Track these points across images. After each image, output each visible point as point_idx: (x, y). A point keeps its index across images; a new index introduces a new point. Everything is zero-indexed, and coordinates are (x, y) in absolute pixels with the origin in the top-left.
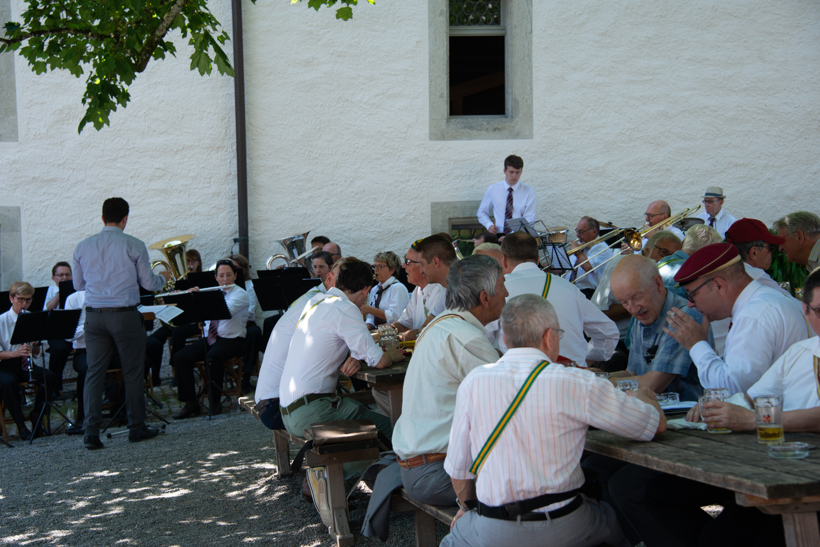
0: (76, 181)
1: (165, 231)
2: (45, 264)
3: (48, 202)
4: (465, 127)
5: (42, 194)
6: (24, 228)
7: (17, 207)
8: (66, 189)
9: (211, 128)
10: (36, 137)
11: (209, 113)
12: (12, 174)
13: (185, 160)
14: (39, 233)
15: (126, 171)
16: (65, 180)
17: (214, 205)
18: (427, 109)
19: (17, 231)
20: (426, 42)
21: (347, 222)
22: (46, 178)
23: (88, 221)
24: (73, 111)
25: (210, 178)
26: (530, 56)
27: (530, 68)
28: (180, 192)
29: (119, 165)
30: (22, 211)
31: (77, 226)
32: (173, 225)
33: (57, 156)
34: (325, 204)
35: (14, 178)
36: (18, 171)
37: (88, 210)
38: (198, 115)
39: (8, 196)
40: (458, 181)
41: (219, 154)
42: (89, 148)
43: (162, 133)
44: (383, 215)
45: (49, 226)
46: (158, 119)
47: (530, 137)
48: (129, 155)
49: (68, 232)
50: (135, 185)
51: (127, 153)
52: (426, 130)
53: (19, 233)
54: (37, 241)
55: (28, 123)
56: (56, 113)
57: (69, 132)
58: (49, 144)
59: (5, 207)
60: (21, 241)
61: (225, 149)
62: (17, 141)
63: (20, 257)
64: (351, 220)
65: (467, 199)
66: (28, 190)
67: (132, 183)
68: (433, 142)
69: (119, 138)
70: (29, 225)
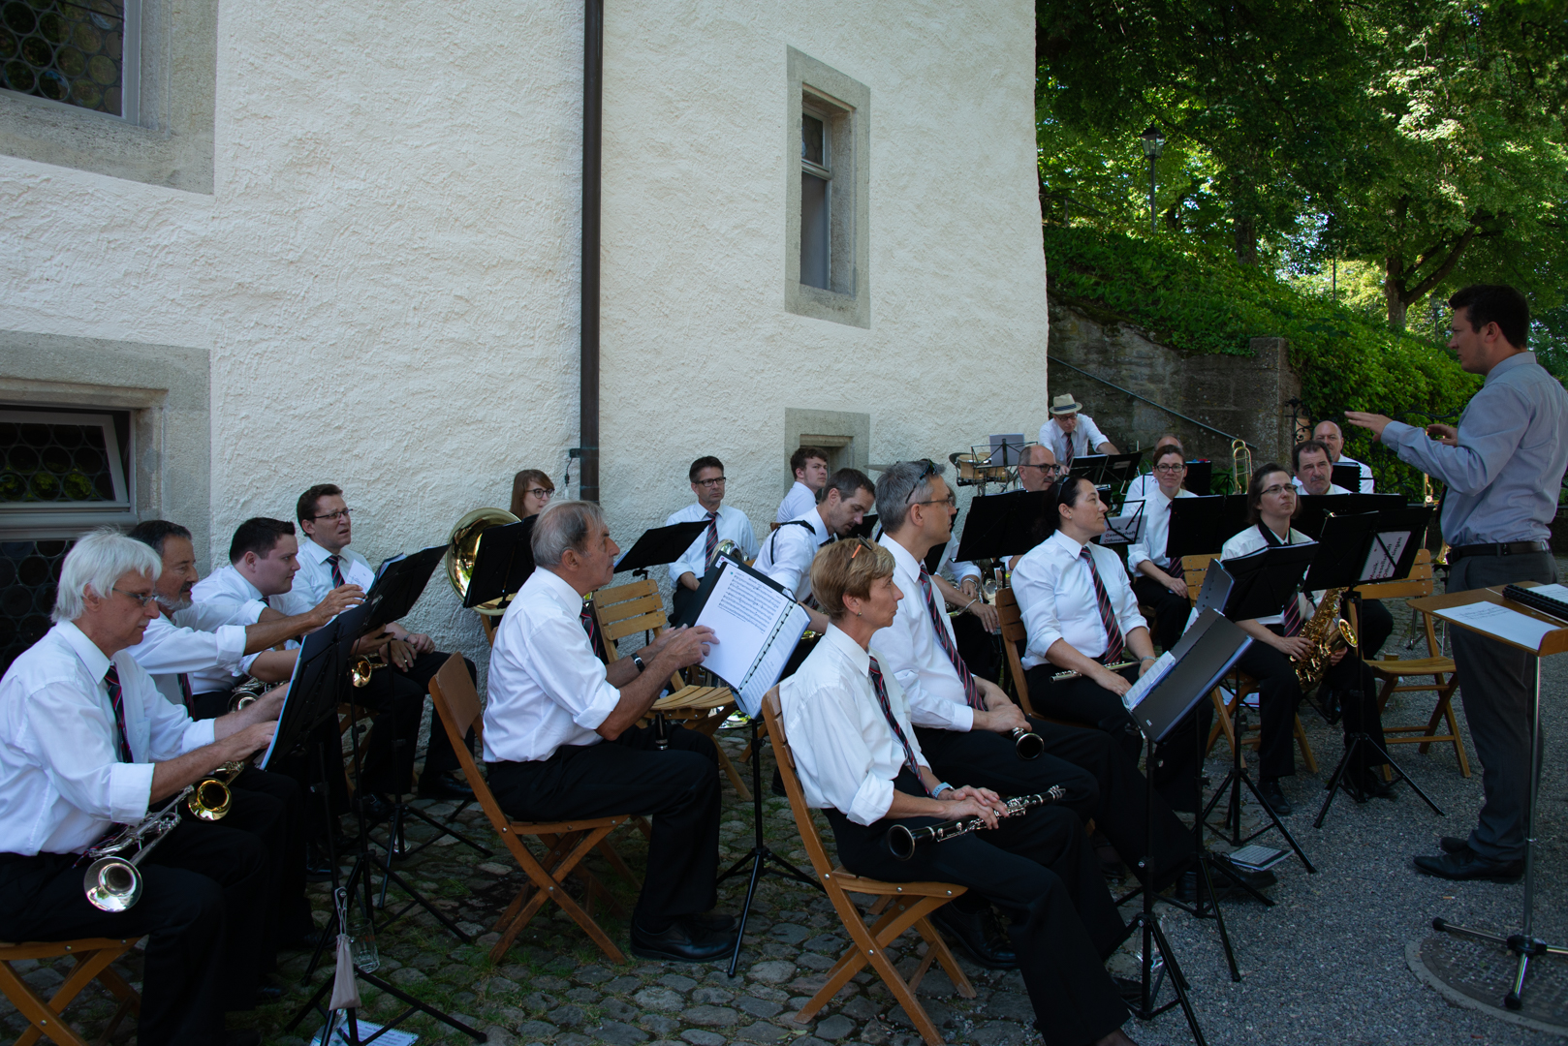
0: (319, 303)
1: (466, 427)
2: (254, 490)
3: (263, 346)
4: (815, 299)
5: (252, 324)
6: (216, 403)
7: (204, 350)
8: (301, 319)
9: (541, 232)
10: (249, 190)
11: (538, 204)
12: (196, 269)
13: (498, 287)
14: (247, 417)
15: (406, 295)
16: (300, 298)
17: (538, 383)
18: (784, 262)
19: (202, 409)
20: (785, 160)
21: (699, 431)
22: (263, 290)
23: (339, 396)
24: (322, 148)
25: (534, 329)
26: (867, 213)
27: (868, 229)
28: (491, 349)
29: (395, 280)
30: (213, 360)
31: (319, 406)
32: (480, 416)
33: (287, 243)
34: (675, 396)
35: (201, 280)
36: (210, 265)
37: (339, 371)
38: (522, 204)
39: (186, 322)
40: (809, 378)
41: (547, 284)
42: (347, 234)
43: (467, 227)
44: (738, 423)
45: (266, 402)
46: (465, 197)
47: (867, 326)
48: (413, 261)
49: (301, 417)
50: (419, 326)
51: (411, 258)
52: (781, 296)
53: (205, 414)
54: (240, 436)
55: (236, 157)
56: (292, 144)
57: (310, 193)
58: (272, 212)
59: (177, 348)
60: (209, 434)
61: (556, 277)
62: (211, 193)
63: (207, 472)
64: (704, 429)
65: (817, 407)
66: (227, 312)
67: (416, 320)
68: (788, 315)
69: (398, 224)
70: (227, 395)
